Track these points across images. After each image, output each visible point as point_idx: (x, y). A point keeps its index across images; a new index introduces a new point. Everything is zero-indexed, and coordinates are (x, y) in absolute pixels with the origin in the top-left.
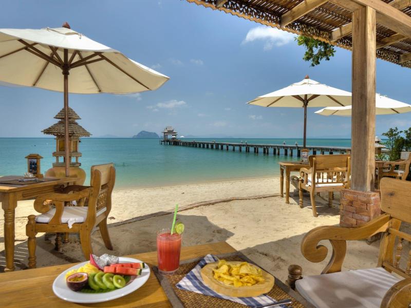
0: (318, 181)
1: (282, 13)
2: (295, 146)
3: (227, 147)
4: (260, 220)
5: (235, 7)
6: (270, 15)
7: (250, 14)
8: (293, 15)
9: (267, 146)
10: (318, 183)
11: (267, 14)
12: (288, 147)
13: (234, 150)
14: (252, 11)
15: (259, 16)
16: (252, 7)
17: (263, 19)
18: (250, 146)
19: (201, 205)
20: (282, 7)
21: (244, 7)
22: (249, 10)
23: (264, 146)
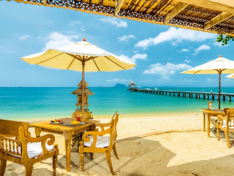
0: (230, 125)
1: (204, 22)
2: (210, 93)
3: (166, 93)
4: (191, 148)
5: (175, 22)
6: (196, 24)
7: (184, 25)
8: (212, 23)
9: (191, 93)
10: (230, 126)
11: (195, 23)
12: (205, 94)
13: (170, 95)
14: (185, 23)
15: (190, 25)
16: (185, 21)
17: (192, 26)
18: (180, 92)
19: (153, 135)
20: (205, 19)
21: (181, 21)
22: (184, 22)
23: (189, 93)
